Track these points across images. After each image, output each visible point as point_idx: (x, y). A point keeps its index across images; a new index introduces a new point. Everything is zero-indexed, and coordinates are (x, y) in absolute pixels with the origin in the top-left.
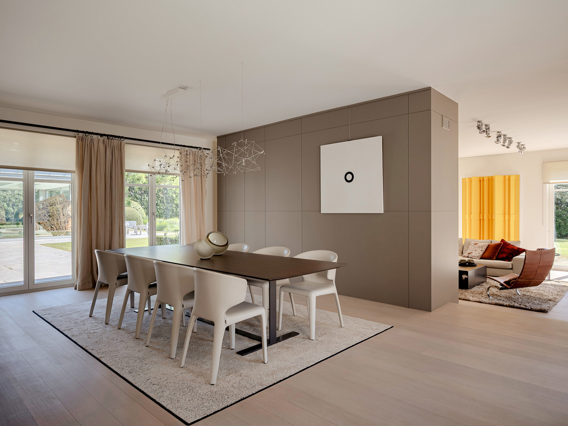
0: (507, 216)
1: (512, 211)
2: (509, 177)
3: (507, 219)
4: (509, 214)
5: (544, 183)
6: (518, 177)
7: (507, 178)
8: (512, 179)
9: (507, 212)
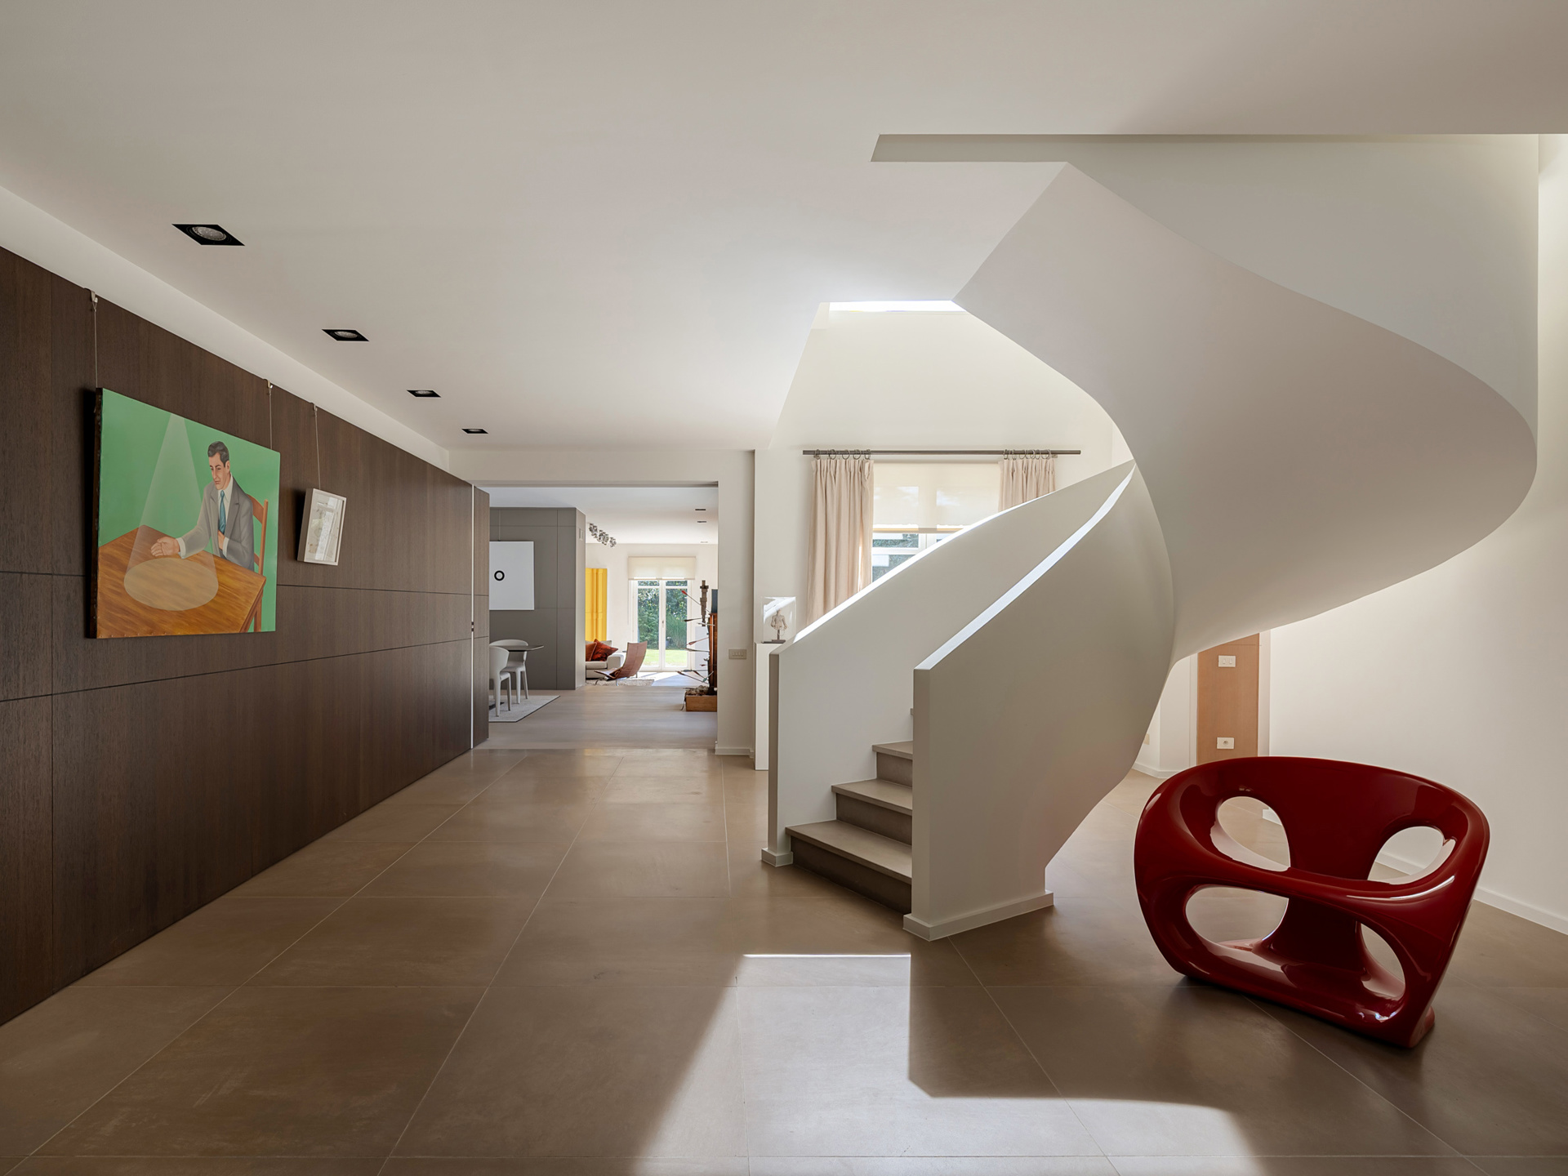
0: (595, 615)
1: (600, 610)
2: (597, 570)
3: (595, 618)
4: (597, 612)
5: (629, 579)
6: (605, 571)
7: (595, 572)
8: (600, 572)
9: (595, 611)
